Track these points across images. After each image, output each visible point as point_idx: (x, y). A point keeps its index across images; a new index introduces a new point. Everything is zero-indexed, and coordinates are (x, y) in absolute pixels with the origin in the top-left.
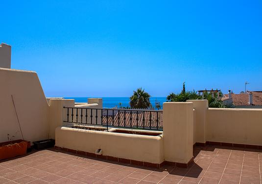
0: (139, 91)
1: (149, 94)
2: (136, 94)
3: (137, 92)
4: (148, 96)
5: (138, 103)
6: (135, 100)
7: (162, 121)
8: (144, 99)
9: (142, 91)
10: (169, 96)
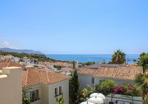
0: (118, 52)
1: (125, 53)
2: (116, 54)
3: (116, 52)
4: (124, 55)
5: (117, 59)
6: (115, 57)
7: (131, 75)
8: (122, 57)
9: (120, 51)
10: (141, 54)
